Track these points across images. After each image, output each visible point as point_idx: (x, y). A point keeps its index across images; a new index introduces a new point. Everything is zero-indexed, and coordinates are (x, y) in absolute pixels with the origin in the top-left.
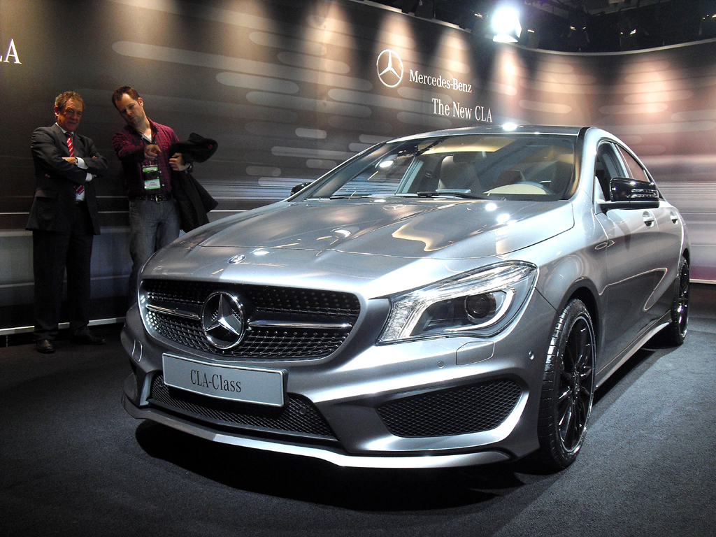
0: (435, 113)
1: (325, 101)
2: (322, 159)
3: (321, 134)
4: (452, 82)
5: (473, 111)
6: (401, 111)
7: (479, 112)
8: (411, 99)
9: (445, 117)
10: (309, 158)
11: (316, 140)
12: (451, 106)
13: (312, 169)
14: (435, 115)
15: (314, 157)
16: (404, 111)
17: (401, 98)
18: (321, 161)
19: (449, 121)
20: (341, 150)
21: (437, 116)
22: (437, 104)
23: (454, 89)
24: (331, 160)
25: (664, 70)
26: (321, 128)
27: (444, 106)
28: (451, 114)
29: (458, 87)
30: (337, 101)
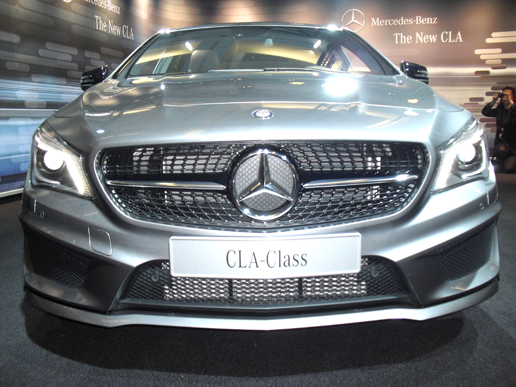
0: (97, 28)
1: (17, 7)
2: (17, 62)
3: (16, 39)
4: (107, 3)
5: (122, 29)
6: (74, 24)
7: (125, 30)
8: (81, 15)
9: (103, 32)
10: (8, 61)
11: (12, 43)
12: (107, 23)
13: (11, 71)
14: (97, 30)
15: (12, 60)
16: (77, 24)
17: (75, 12)
18: (17, 64)
19: (106, 36)
20: (34, 55)
21: (98, 31)
22: (99, 21)
23: (109, 9)
24: (26, 63)
25: (251, 7)
26: (16, 33)
27: (103, 23)
28: (108, 30)
29: (112, 8)
30: (26, 9)
